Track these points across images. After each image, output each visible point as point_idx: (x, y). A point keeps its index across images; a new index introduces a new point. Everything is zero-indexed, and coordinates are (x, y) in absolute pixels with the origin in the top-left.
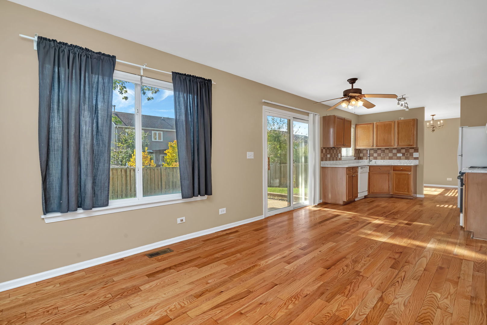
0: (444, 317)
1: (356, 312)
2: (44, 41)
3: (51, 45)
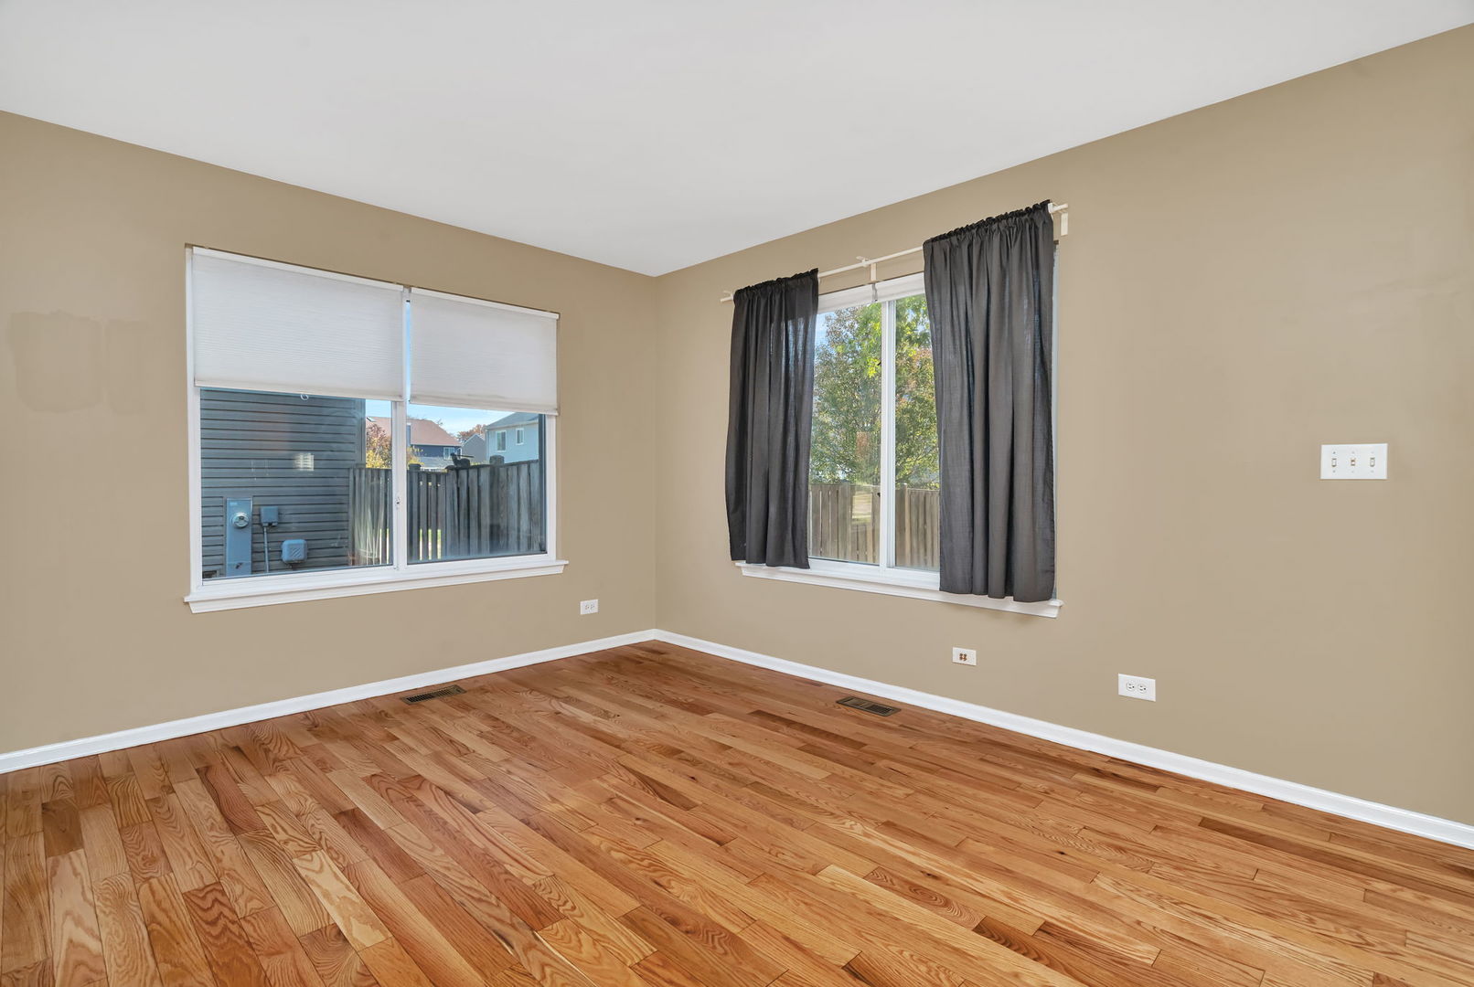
1: (558, 962)
2: (739, 295)
3: (745, 298)
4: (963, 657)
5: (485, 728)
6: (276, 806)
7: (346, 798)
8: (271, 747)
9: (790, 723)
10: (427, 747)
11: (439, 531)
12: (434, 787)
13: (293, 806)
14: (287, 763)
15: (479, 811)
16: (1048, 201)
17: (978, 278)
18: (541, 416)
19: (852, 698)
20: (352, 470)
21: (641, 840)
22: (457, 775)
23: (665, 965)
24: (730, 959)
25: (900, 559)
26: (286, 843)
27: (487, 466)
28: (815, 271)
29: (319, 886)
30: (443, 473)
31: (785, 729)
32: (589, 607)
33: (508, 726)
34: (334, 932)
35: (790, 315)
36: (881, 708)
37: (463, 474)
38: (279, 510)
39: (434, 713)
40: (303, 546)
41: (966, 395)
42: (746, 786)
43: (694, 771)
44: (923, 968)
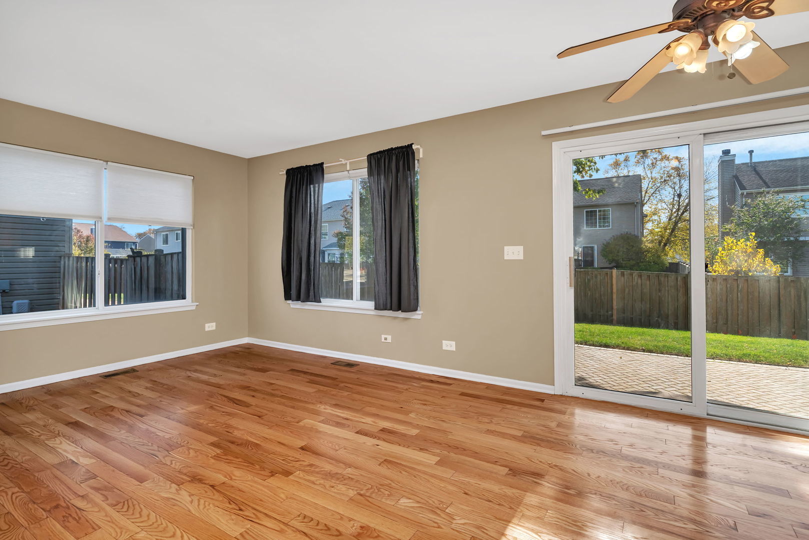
0: (120, 528)
2: (289, 172)
3: (291, 173)
4: (386, 339)
5: (149, 385)
6: (31, 424)
7: (71, 418)
8: (23, 401)
9: (305, 373)
10: (116, 395)
11: (122, 295)
12: (120, 410)
13: (41, 423)
14: (35, 407)
15: (144, 416)
16: (413, 144)
17: (388, 174)
18: (182, 228)
19: (338, 362)
20: (63, 258)
21: (224, 419)
22: (133, 404)
23: (226, 455)
24: (254, 450)
25: (363, 297)
26: (39, 436)
27: (153, 255)
28: (322, 163)
29: (61, 449)
30: (125, 259)
31: (303, 375)
32: (210, 327)
33: (162, 384)
34: (70, 462)
35: (311, 182)
36: (350, 365)
37: (138, 259)
38: (10, 282)
39: (119, 381)
40: (27, 304)
41: (384, 223)
42: (278, 397)
43: (253, 393)
44: (330, 445)
